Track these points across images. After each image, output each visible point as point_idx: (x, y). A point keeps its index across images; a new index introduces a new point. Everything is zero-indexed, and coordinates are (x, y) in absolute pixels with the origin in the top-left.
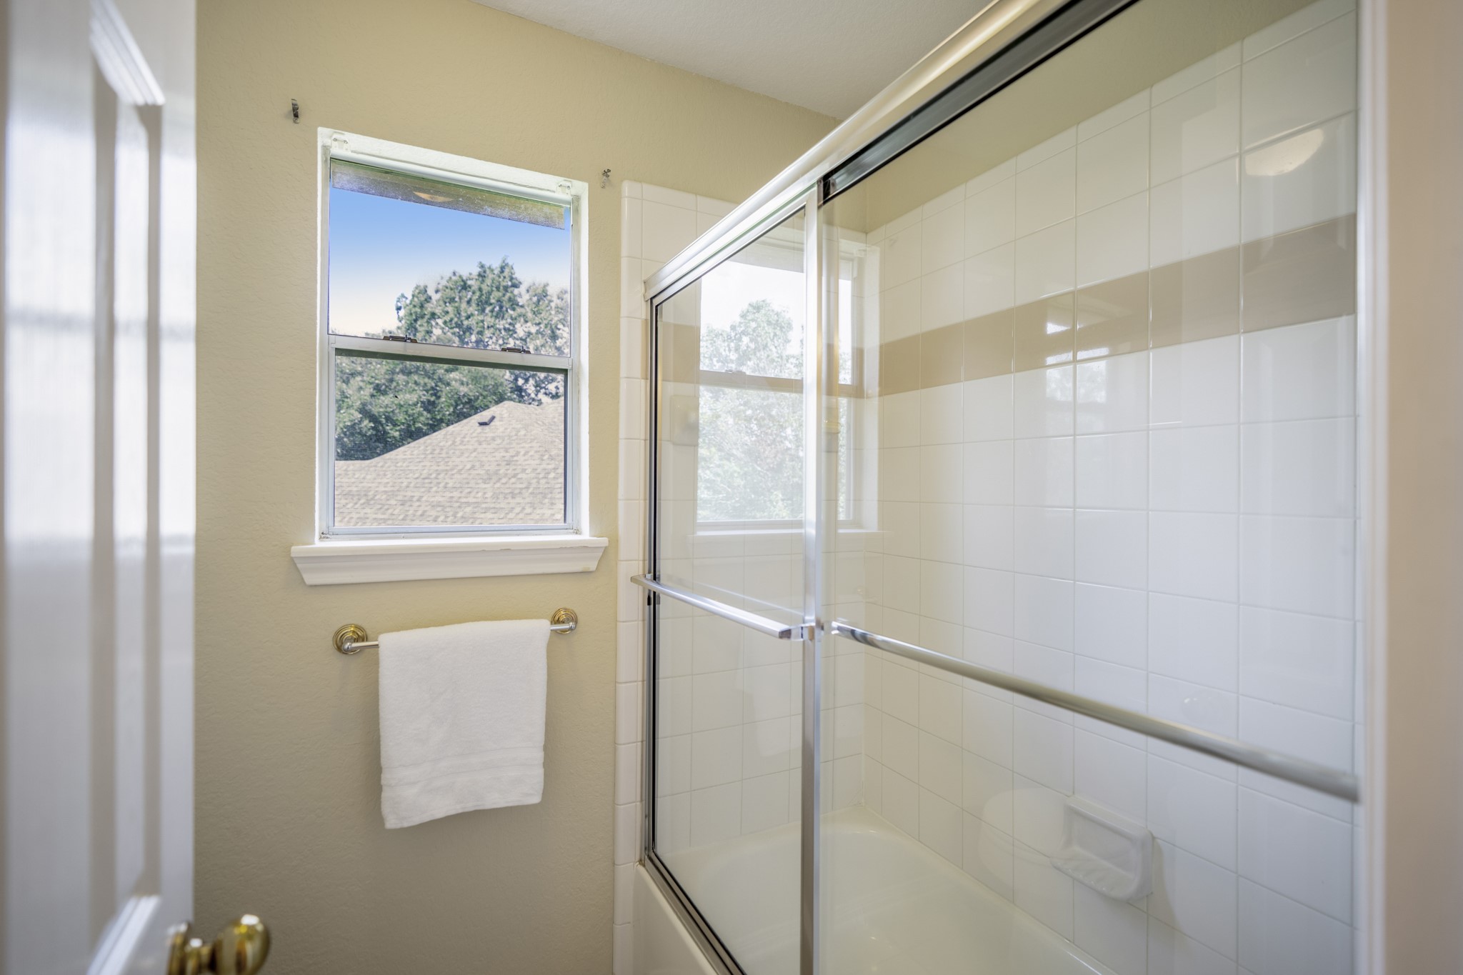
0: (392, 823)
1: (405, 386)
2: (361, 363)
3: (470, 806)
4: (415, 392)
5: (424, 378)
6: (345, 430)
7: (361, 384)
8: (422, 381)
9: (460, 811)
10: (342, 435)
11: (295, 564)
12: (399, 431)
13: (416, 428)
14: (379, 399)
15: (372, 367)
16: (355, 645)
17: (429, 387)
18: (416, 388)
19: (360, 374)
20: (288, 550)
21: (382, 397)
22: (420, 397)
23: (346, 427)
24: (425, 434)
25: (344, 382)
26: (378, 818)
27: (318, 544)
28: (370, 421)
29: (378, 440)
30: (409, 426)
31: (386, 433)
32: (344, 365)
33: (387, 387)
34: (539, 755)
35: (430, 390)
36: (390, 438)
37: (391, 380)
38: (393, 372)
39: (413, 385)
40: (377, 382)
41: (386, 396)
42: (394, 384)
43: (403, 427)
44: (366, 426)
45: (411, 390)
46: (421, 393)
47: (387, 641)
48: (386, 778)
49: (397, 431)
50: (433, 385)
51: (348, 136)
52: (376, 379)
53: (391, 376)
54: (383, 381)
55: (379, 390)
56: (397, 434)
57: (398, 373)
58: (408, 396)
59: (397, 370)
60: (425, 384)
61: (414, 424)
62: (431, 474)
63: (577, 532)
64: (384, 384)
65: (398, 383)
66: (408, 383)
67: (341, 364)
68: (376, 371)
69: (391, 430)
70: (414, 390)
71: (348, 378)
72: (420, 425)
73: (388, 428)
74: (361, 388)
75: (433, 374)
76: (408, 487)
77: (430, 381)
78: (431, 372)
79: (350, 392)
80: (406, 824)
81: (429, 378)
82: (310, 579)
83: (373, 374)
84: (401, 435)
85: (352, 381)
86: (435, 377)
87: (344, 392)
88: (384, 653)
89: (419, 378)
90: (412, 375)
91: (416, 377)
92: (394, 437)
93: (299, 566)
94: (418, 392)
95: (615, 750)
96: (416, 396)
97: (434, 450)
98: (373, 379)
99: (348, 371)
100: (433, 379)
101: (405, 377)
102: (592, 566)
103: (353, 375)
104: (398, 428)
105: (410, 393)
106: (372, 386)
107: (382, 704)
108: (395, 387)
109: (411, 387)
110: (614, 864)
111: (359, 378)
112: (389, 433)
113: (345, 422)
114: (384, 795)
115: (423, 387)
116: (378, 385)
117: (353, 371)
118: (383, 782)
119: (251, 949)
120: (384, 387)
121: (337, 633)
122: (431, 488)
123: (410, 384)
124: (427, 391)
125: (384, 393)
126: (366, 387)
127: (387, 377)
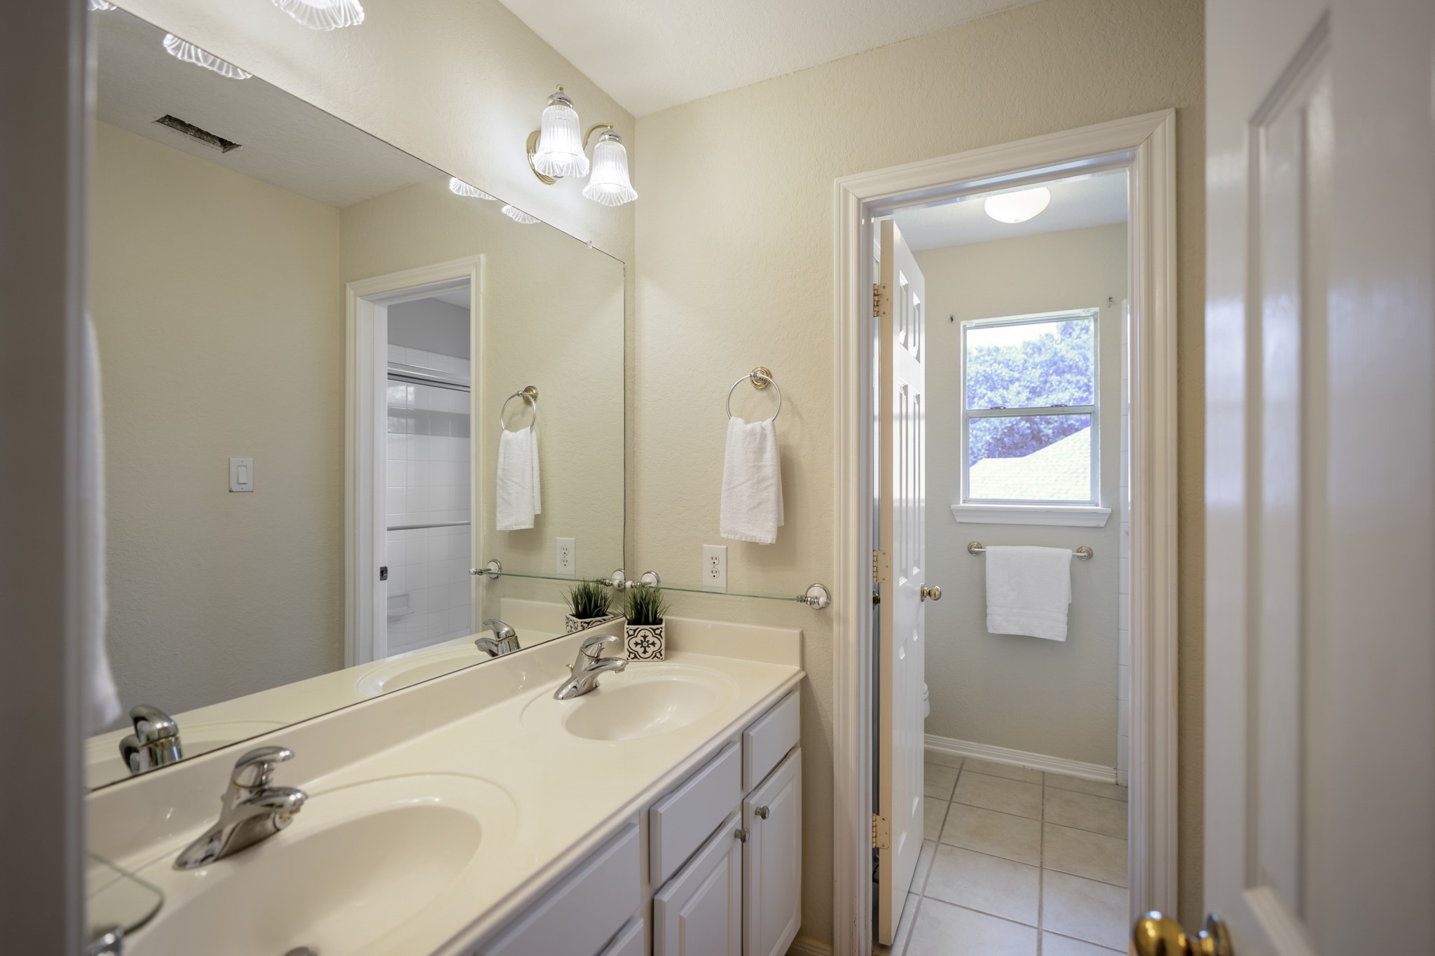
0: (991, 630)
1: (1059, 385)
2: (1018, 370)
3: (1027, 633)
4: (1067, 391)
5: (1077, 375)
6: (1006, 431)
7: (1020, 389)
8: (1074, 379)
9: (1022, 634)
10: (1003, 436)
11: (952, 513)
12: (1052, 428)
13: (1069, 425)
14: (1034, 401)
15: (1028, 373)
16: (976, 550)
17: (1082, 384)
18: (1069, 387)
19: (1018, 380)
20: (950, 507)
21: (1037, 399)
22: (1073, 395)
23: (1006, 428)
24: (1077, 430)
25: (1004, 388)
26: (985, 628)
27: (961, 504)
28: (1027, 422)
29: (1033, 438)
30: (1062, 423)
31: (1040, 431)
32: (1004, 374)
33: (1041, 388)
34: (1064, 618)
35: (1083, 387)
36: (1044, 436)
37: (1046, 382)
38: (1047, 374)
39: (1066, 384)
40: (1032, 385)
41: (1040, 398)
42: (1048, 385)
43: (1056, 424)
44: (1022, 426)
45: (1064, 389)
46: (1073, 391)
47: (990, 550)
48: (989, 610)
49: (1050, 429)
50: (1086, 381)
51: (973, 321)
52: (1031, 383)
53: (1045, 378)
54: (1038, 384)
55: (1035, 392)
56: (1050, 432)
57: (1052, 375)
58: (1061, 395)
59: (1051, 372)
60: (1078, 382)
61: (1067, 421)
62: (1078, 469)
63: (1097, 505)
64: (1039, 386)
65: (1051, 384)
66: (1060, 382)
67: (1001, 373)
68: (1032, 375)
69: (1045, 428)
70: (1066, 389)
71: (1007, 385)
72: (1073, 422)
73: (1042, 426)
74: (1019, 393)
75: (1086, 370)
76: (1056, 480)
77: (1083, 378)
78: (1084, 369)
79: (1010, 397)
80: (997, 633)
81: (1082, 375)
82: (959, 519)
83: (1029, 379)
84: (1054, 433)
85: (1011, 387)
86: (1088, 373)
87: (1004, 397)
88: (988, 554)
89: (1071, 377)
90: (1065, 374)
91: (1068, 376)
92: (1047, 435)
93: (954, 514)
94: (1071, 390)
95: (1118, 633)
96: (1069, 394)
97: (1082, 446)
98: (1029, 383)
99: (1007, 378)
100: (1086, 376)
101: (1058, 378)
102: (1102, 524)
103: (1012, 381)
104: (1051, 426)
105: (1063, 391)
106: (1028, 390)
107: (987, 577)
108: (1049, 388)
109: (1064, 386)
110: (1118, 699)
111: (1017, 384)
112: (1043, 431)
113: (1006, 424)
114: (988, 618)
115: (1076, 384)
116: (1033, 388)
117: (1011, 378)
118: (987, 612)
119: (937, 593)
120: (1038, 389)
121: (970, 544)
122: (1078, 481)
123: (1063, 384)
124: (1080, 388)
125: (1039, 394)
126: (1023, 392)
127: (1041, 379)
